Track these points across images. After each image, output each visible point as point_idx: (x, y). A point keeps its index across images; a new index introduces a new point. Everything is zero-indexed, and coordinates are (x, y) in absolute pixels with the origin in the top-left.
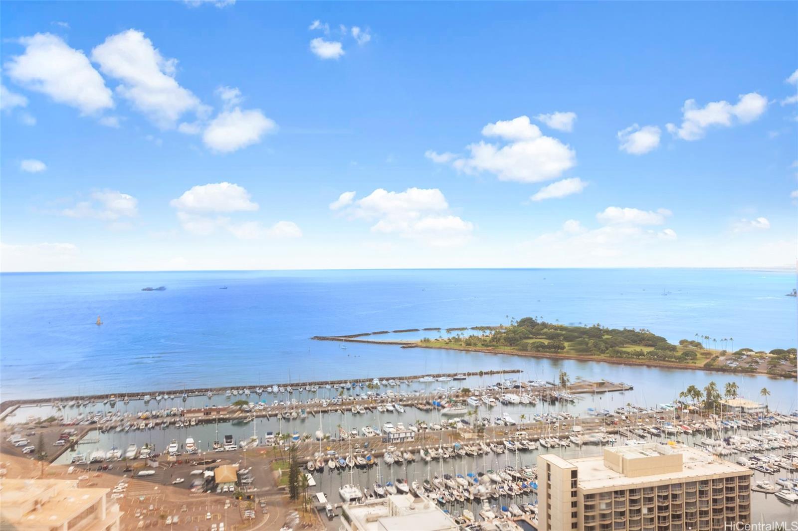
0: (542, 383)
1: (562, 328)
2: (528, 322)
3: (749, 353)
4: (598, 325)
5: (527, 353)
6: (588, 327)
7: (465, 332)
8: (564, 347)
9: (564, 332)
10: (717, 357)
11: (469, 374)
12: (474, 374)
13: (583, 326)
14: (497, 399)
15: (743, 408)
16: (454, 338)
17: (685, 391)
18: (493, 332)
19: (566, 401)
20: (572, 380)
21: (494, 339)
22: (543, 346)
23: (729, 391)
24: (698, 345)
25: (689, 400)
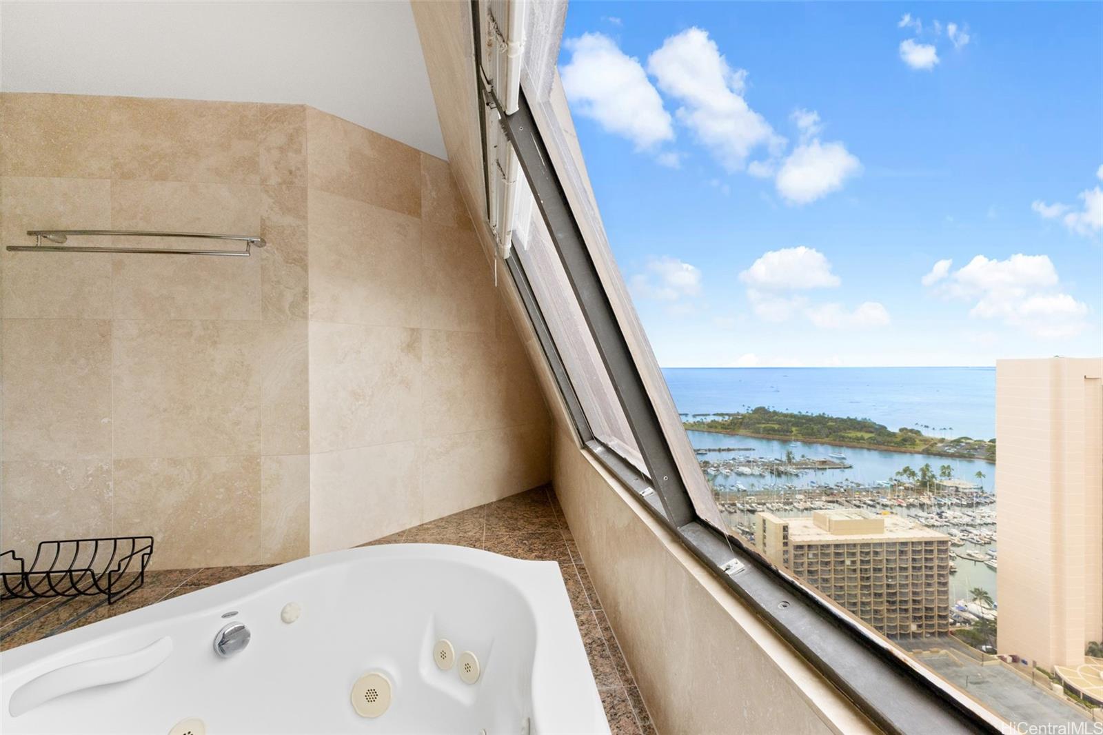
0: (771, 459)
1: (792, 416)
2: (761, 410)
3: (968, 441)
4: (824, 414)
5: (760, 436)
6: (814, 416)
7: (707, 417)
8: (792, 432)
9: (793, 419)
10: (936, 444)
11: (710, 450)
12: (714, 450)
13: (809, 414)
14: (732, 470)
15: (957, 488)
16: (698, 422)
17: (901, 471)
18: (731, 418)
19: (791, 474)
20: (798, 458)
21: (732, 423)
22: (774, 430)
23: (944, 473)
24: (918, 433)
25: (904, 479)
